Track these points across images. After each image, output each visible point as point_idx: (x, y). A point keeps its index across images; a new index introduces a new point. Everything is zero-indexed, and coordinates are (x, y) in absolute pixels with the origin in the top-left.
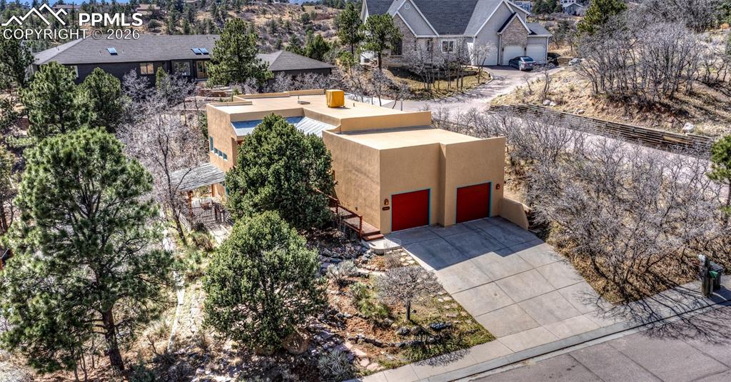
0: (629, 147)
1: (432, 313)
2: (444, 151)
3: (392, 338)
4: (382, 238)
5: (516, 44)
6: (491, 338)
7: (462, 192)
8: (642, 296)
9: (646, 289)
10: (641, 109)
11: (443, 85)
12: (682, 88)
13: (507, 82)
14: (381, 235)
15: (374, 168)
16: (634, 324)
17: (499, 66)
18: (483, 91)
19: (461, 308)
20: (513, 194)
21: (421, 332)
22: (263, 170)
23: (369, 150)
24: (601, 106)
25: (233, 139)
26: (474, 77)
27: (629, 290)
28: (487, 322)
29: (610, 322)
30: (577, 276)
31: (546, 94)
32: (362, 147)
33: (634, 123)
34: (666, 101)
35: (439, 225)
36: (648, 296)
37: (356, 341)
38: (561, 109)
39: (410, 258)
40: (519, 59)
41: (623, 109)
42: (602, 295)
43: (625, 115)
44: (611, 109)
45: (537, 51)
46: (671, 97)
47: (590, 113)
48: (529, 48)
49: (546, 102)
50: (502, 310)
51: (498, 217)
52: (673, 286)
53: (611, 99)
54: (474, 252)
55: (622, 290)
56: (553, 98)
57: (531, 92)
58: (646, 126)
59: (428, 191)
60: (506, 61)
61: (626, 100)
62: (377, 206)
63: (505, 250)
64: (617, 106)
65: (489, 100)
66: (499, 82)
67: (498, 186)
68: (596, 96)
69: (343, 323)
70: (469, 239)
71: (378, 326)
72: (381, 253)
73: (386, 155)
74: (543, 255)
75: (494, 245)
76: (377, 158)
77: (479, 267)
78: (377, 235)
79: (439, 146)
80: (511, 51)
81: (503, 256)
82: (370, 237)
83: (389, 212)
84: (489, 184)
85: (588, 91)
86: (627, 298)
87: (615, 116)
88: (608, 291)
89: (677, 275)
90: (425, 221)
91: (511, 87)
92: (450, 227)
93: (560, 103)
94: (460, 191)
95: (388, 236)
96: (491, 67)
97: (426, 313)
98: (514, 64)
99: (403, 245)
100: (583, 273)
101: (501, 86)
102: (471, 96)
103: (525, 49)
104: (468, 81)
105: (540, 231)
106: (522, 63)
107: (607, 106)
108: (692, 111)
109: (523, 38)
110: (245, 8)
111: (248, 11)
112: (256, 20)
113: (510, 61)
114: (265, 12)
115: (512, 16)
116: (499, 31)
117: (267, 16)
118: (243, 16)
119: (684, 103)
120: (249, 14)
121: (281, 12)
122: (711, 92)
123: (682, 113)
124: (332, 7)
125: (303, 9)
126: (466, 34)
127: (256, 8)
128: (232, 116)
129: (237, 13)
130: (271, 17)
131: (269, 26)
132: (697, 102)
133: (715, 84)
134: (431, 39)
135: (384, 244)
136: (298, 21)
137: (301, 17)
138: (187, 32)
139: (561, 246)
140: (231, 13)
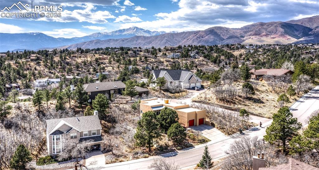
0: (226, 110)
1: (201, 138)
2: (197, 112)
3: (195, 141)
5: (194, 83)
6: (211, 141)
7: (200, 120)
8: (231, 134)
9: (232, 133)
10: (227, 102)
11: (178, 94)
12: (234, 98)
13: (193, 94)
15: (186, 116)
16: (231, 138)
17: (189, 89)
18: (188, 96)
19: (205, 137)
20: (207, 120)
21: (200, 140)
22: (167, 117)
23: (185, 113)
24: (218, 101)
26: (184, 92)
27: (229, 133)
28: (210, 139)
29: (227, 138)
31: (206, 98)
32: (183, 112)
33: (226, 105)
34: (231, 100)
35: (196, 125)
37: (191, 142)
38: (210, 102)
39: (194, 131)
40: (195, 87)
41: (223, 102)
42: (225, 134)
44: (220, 102)
45: (199, 85)
46: (232, 100)
47: (216, 103)
48: (197, 84)
49: (206, 100)
50: (211, 137)
51: (205, 124)
52: (236, 133)
53: (220, 100)
54: (204, 129)
55: (228, 134)
56: (207, 99)
57: (201, 97)
58: (228, 106)
59: (194, 120)
60: (191, 87)
61: (223, 100)
62: (187, 122)
63: (209, 129)
65: (191, 99)
66: (191, 93)
67: (205, 118)
68: (217, 99)
69: (188, 140)
70: (202, 128)
71: (193, 140)
72: (189, 130)
73: (189, 114)
74: (214, 129)
76: (187, 114)
77: (206, 132)
78: (187, 127)
80: (193, 85)
83: (189, 123)
84: (203, 118)
85: (215, 98)
86: (229, 135)
87: (222, 104)
89: (236, 131)
90: (194, 125)
91: (196, 94)
92: (198, 126)
93: (209, 100)
94: (199, 119)
95: (189, 127)
97: (200, 138)
98: (193, 88)
99: (192, 129)
100: (222, 132)
101: (192, 95)
102: (186, 98)
104: (184, 93)
105: (213, 125)
106: (196, 88)
108: (236, 103)
109: (195, 81)
110: (72, 55)
111: (73, 56)
112: (77, 60)
113: (192, 87)
114: (80, 57)
115: (192, 76)
116: (189, 80)
117: (81, 59)
118: (72, 59)
119: (235, 101)
120: (74, 58)
121: (86, 57)
122: (240, 98)
123: (235, 103)
124: (105, 54)
125: (94, 56)
126: (180, 80)
127: (76, 55)
128: (151, 106)
129: (70, 57)
130: (83, 59)
131: (83, 62)
132: (238, 101)
133: (240, 97)
134: (172, 82)
135: (189, 129)
136: (94, 60)
137: (94, 59)
138: (52, 65)
139: (217, 128)
140: (67, 57)
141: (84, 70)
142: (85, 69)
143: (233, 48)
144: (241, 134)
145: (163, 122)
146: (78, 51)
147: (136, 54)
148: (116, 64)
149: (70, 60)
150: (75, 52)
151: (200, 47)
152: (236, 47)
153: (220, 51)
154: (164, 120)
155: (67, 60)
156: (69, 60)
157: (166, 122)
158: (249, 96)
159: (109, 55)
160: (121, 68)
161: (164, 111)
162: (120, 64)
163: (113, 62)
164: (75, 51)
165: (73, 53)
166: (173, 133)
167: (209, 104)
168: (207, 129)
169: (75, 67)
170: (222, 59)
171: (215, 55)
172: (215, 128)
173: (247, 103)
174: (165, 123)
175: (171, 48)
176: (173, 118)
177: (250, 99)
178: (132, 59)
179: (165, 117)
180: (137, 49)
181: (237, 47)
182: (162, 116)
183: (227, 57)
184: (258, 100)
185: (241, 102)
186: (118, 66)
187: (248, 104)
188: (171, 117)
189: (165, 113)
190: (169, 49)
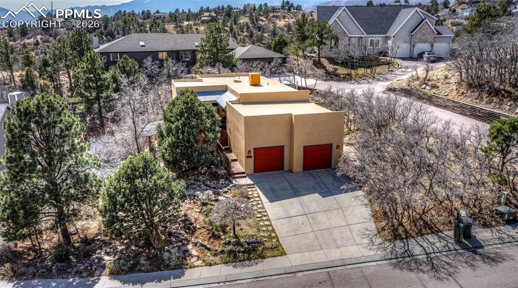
1: (251, 232)
2: (294, 119)
3: (217, 246)
4: (245, 177)
5: (425, 42)
6: (284, 254)
9: (413, 232)
10: (489, 94)
11: (361, 71)
13: (410, 70)
14: (245, 175)
15: (243, 128)
16: (390, 256)
17: (411, 58)
18: (389, 76)
21: (238, 243)
23: (241, 118)
24: (462, 91)
26: (387, 66)
28: (285, 243)
29: (372, 253)
30: (369, 217)
31: (426, 81)
32: (239, 115)
33: (481, 105)
34: (510, 89)
35: (291, 171)
36: (413, 237)
37: (195, 244)
39: (257, 192)
40: (424, 53)
42: (379, 232)
43: (478, 98)
44: (469, 93)
45: (441, 47)
48: (435, 44)
49: (424, 86)
50: (301, 235)
52: (436, 232)
54: (304, 192)
55: (395, 231)
56: (430, 83)
58: (489, 108)
59: (282, 147)
60: (415, 55)
61: (480, 87)
62: (243, 154)
64: (473, 92)
65: (390, 82)
66: (404, 70)
67: (338, 147)
68: (460, 82)
69: (193, 231)
71: (213, 236)
72: (239, 187)
73: (252, 122)
75: (321, 189)
76: (242, 122)
77: (301, 204)
78: (242, 175)
79: (290, 116)
80: (420, 47)
81: (323, 197)
82: (236, 176)
83: (252, 159)
84: (332, 144)
85: (456, 79)
86: (396, 236)
87: (470, 99)
88: (384, 230)
89: (444, 224)
90: (281, 168)
92: (297, 173)
93: (434, 87)
94: (306, 148)
95: (248, 176)
96: (403, 59)
97: (246, 230)
99: (256, 183)
100: (374, 215)
101: (403, 73)
102: (379, 80)
103: (432, 46)
106: (426, 57)
107: (467, 91)
109: (430, 37)
110: (271, 14)
111: (273, 16)
112: (278, 22)
113: (418, 54)
114: (285, 17)
115: (423, 21)
116: (412, 32)
117: (286, 20)
118: (270, 20)
120: (273, 19)
126: (388, 35)
127: (279, 14)
129: (266, 18)
131: (286, 27)
134: (361, 37)
135: (244, 181)
140: (262, 18)
144: (458, 242)
146: (283, 7)
149: (267, 22)
150: (279, 9)
155: (260, 23)
156: (264, 23)
165: (274, 10)
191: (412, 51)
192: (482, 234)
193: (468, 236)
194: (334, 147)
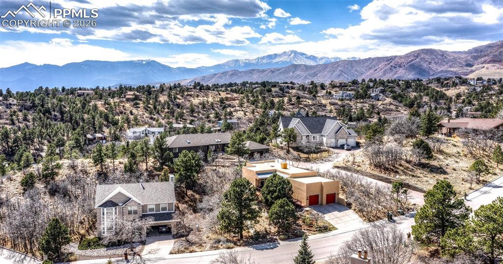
1: (323, 224)
2: (323, 184)
3: (312, 229)
5: (343, 138)
6: (337, 229)
7: (327, 195)
8: (374, 221)
9: (375, 219)
10: (384, 170)
11: (315, 155)
12: (398, 163)
13: (339, 155)
15: (305, 188)
16: (371, 226)
17: (336, 147)
18: (330, 159)
19: (329, 223)
20: (342, 196)
21: (320, 227)
22: (275, 189)
23: (303, 184)
24: (372, 168)
25: (256, 179)
26: (326, 152)
27: (371, 219)
28: (336, 226)
29: (365, 226)
30: (358, 217)
31: (354, 163)
32: (301, 183)
33: (382, 175)
34: (392, 168)
35: (322, 204)
37: (305, 230)
38: (359, 168)
39: (315, 212)
40: (344, 145)
41: (379, 170)
42: (364, 220)
43: (380, 172)
44: (375, 169)
45: (352, 142)
46: (394, 166)
47: (369, 170)
48: (348, 140)
49: (354, 166)
50: (340, 224)
51: (338, 203)
52: (381, 219)
53: (375, 166)
54: (332, 211)
55: (369, 219)
56: (356, 164)
57: (348, 161)
58: (385, 176)
59: (318, 195)
60: (339, 146)
61: (380, 167)
62: (305, 199)
63: (340, 211)
64: (377, 169)
65: (333, 163)
66: (336, 155)
67: (338, 194)
68: (371, 164)
69: (301, 226)
70: (330, 209)
71: (309, 227)
72: (307, 211)
74: (350, 212)
76: (305, 186)
77: (333, 215)
78: (305, 207)
79: (321, 183)
80: (341, 142)
82: (303, 207)
83: (308, 200)
85: (368, 162)
86: (370, 221)
87: (376, 172)
88: (366, 220)
89: (383, 216)
90: (318, 203)
91: (343, 156)
92: (324, 205)
93: (359, 166)
95: (308, 207)
96: (333, 148)
97: (321, 224)
98: (342, 147)
99: (313, 209)
100: (360, 216)
101: (337, 157)
102: (326, 161)
104: (324, 154)
105: (349, 206)
106: (346, 147)
108: (400, 171)
109: (346, 136)
110: (186, 93)
111: (188, 95)
112: (193, 100)
113: (341, 145)
114: (198, 96)
115: (341, 127)
116: (336, 133)
117: (199, 98)
118: (185, 98)
119: (398, 168)
120: (188, 97)
121: (207, 95)
122: (407, 165)
123: (397, 172)
124: (236, 92)
125: (220, 94)
126: (322, 134)
127: (193, 93)
128: (256, 172)
129: (182, 96)
130: (201, 99)
131: (201, 104)
132: (402, 168)
133: (409, 162)
134: (308, 136)
135: (307, 209)
136: (217, 101)
137: (219, 99)
138: (155, 108)
139: (355, 210)
140: (178, 96)
141: (201, 115)
142: (203, 114)
143: (447, 83)
144: (389, 221)
145: (269, 197)
146: (195, 87)
147: (284, 92)
148: (251, 108)
149: (183, 100)
150: (192, 89)
151: (389, 83)
152: (451, 82)
153: (422, 88)
154: (270, 194)
155: (178, 101)
156: (181, 101)
157: (273, 196)
158: (423, 161)
159: (241, 94)
160: (257, 114)
161: (272, 180)
162: (257, 107)
163: (246, 105)
164: (192, 87)
165: (188, 90)
166: (276, 213)
167: (357, 172)
168: (338, 211)
169: (188, 110)
170: (425, 102)
171: (413, 95)
172: (351, 210)
173: (419, 172)
174: (271, 198)
175: (341, 83)
176: (282, 191)
177: (423, 166)
178: (276, 100)
179: (271, 189)
180: (287, 85)
181: (454, 83)
182: (267, 188)
183: (434, 98)
184: (438, 168)
185: (408, 171)
186: (253, 110)
187: (419, 175)
188: (279, 189)
189: (272, 183)
190: (338, 85)
191: (336, 143)
192: (395, 218)
193: (391, 219)
194: (336, 194)
